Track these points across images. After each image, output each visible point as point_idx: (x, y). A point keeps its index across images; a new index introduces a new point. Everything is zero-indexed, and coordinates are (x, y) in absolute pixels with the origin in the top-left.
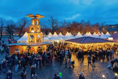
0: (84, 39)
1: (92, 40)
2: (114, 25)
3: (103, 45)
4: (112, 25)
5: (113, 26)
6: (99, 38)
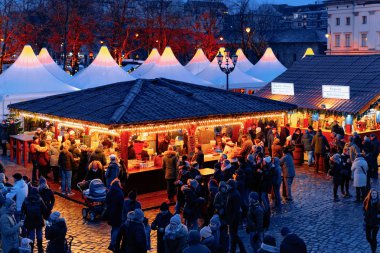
0: (130, 97)
1: (183, 99)
2: (303, 8)
3: (242, 127)
4: (295, 9)
5: (296, 16)
6: (225, 88)
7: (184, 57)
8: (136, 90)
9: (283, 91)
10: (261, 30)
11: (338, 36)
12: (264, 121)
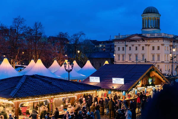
0: (20, 84)
1: (47, 85)
2: (104, 42)
3: (76, 98)
4: (100, 43)
5: (101, 46)
6: (68, 79)
7: (47, 64)
8: (23, 80)
9: (95, 80)
10: (84, 52)
11: (119, 56)
12: (86, 95)
